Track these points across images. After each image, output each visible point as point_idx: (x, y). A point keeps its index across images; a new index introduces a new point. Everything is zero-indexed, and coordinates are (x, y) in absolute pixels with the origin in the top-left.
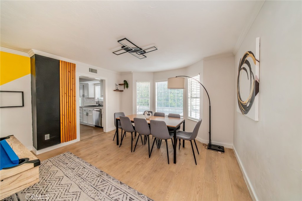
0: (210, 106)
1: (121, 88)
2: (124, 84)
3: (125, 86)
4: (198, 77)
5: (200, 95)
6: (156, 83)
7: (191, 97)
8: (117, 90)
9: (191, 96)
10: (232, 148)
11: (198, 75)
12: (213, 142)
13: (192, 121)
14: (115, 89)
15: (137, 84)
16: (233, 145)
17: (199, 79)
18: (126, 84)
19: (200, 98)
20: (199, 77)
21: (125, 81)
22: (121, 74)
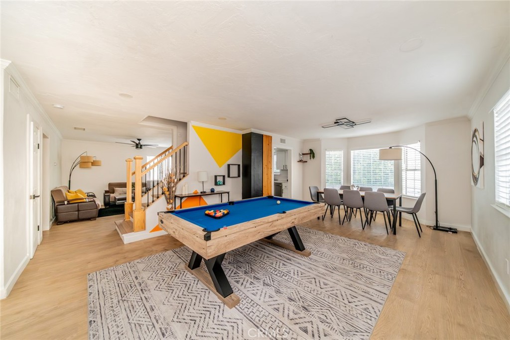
0: (436, 181)
1: (307, 158)
2: (310, 154)
3: (312, 155)
4: (417, 146)
5: (421, 167)
6: (352, 152)
7: (407, 170)
8: (300, 161)
9: (407, 168)
10: (469, 231)
11: (417, 143)
12: (442, 224)
13: (410, 199)
14: (298, 160)
15: (327, 153)
16: (471, 227)
17: (420, 147)
18: (312, 153)
19: (421, 170)
20: (420, 145)
21: (311, 150)
22: (304, 142)
